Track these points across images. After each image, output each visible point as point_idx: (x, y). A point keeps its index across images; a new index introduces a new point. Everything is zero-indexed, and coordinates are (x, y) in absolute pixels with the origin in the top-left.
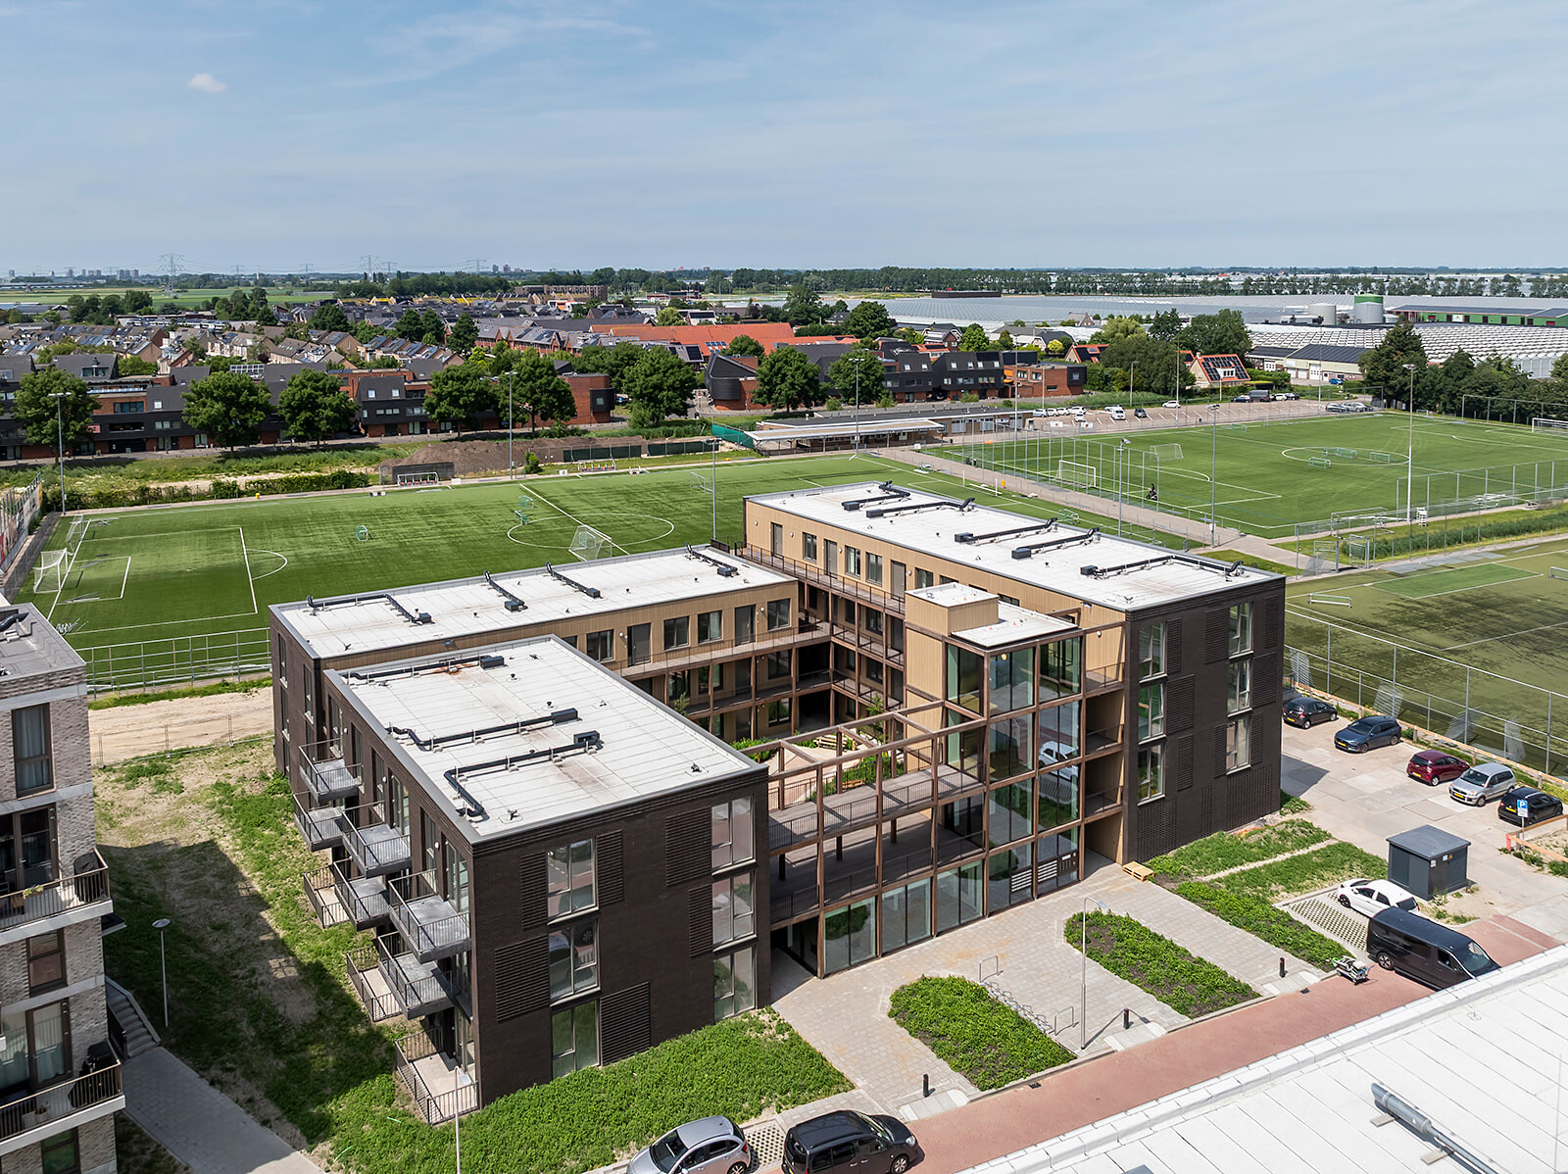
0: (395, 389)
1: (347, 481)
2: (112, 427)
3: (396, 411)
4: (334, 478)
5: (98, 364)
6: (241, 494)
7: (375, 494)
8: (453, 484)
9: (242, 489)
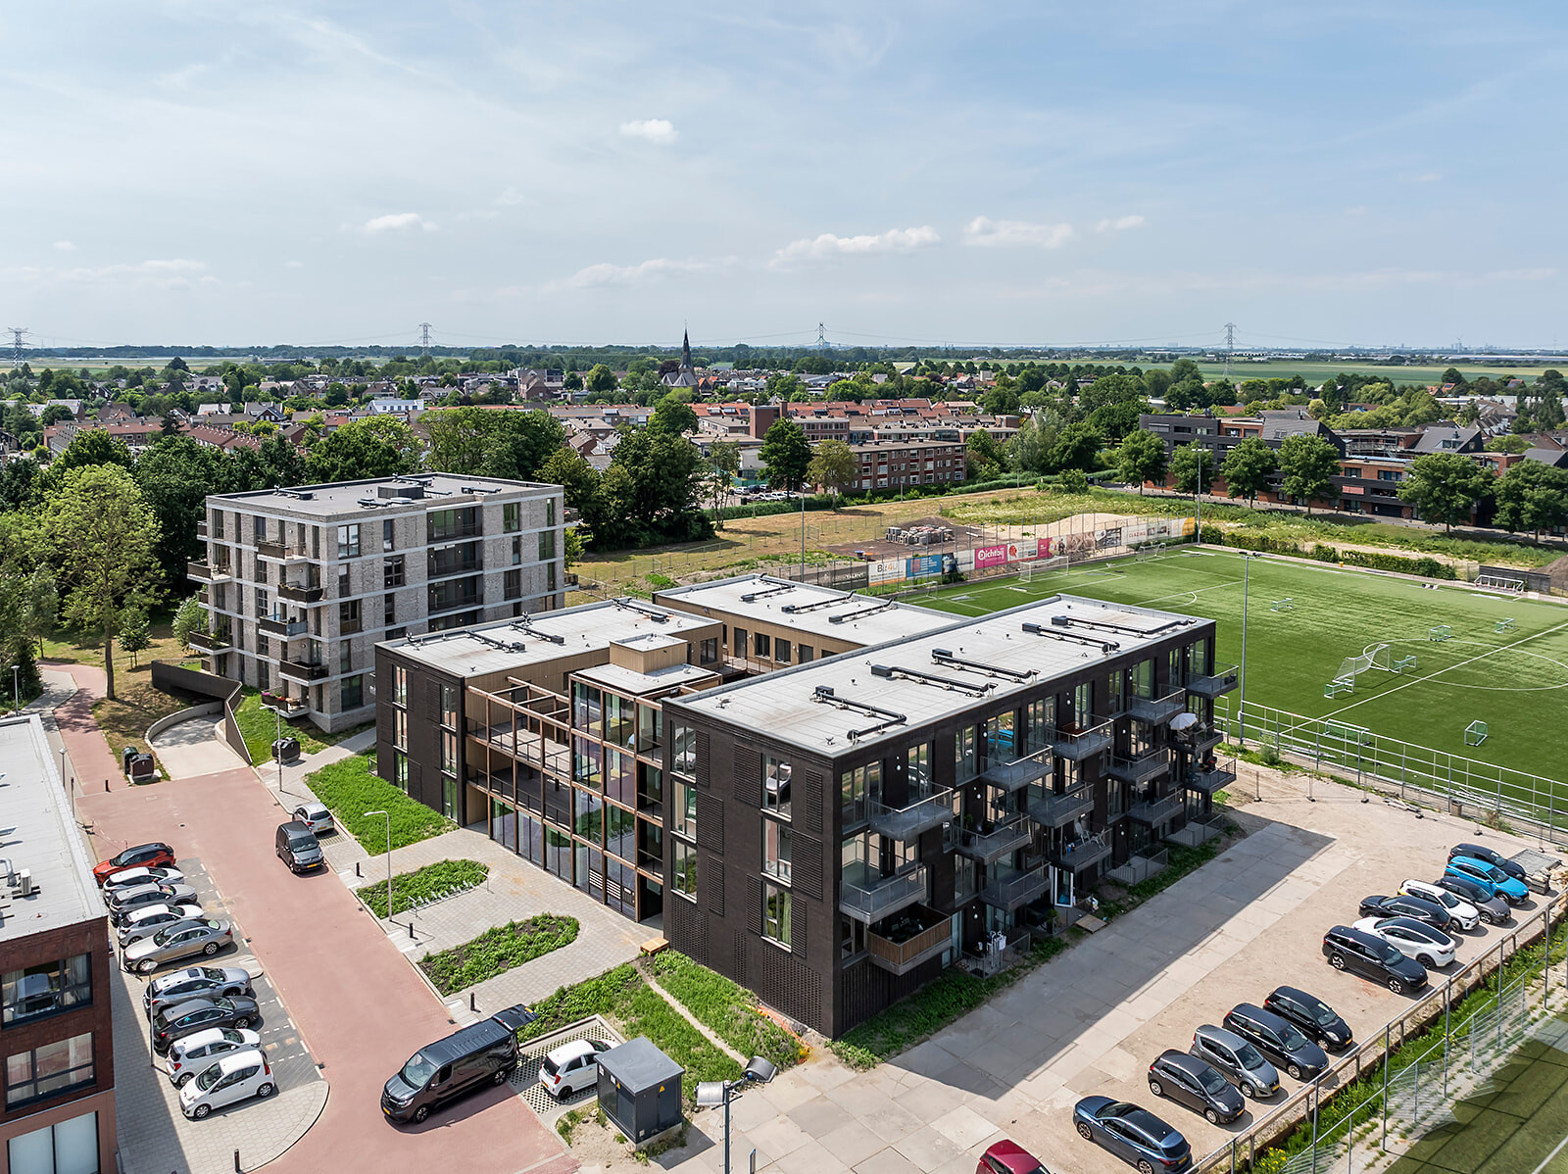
1: (1432, 570)
4: (1421, 564)
8: (1529, 597)
9: (1340, 556)
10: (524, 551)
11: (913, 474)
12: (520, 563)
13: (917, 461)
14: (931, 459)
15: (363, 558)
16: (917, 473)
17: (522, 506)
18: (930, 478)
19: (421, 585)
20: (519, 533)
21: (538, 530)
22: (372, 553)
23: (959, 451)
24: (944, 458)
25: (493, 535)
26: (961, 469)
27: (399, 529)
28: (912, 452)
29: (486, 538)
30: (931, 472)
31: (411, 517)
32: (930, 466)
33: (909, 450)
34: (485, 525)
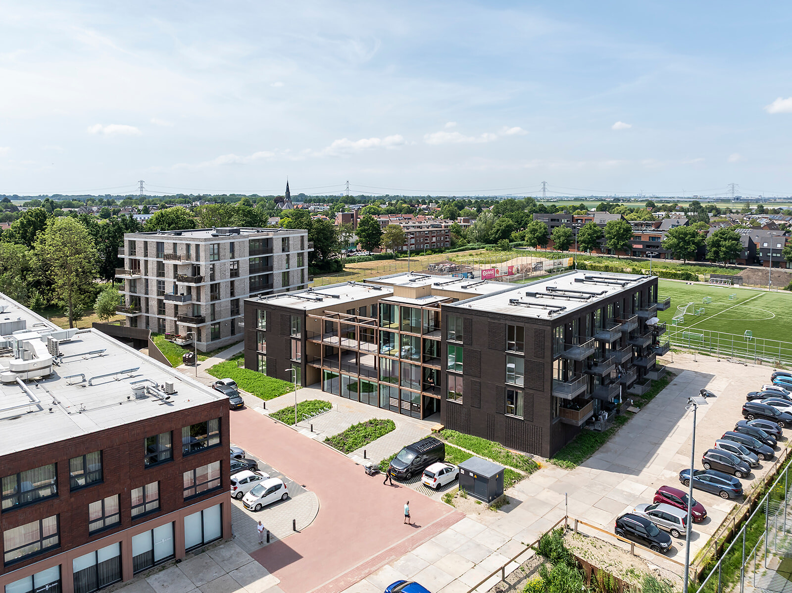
1: (688, 277)
2: (648, 246)
4: (682, 275)
8: (734, 287)
10: (291, 262)
11: (426, 243)
12: (288, 268)
13: (428, 237)
14: (434, 236)
15: (221, 261)
16: (428, 243)
17: (290, 239)
18: (434, 245)
19: (246, 277)
20: (288, 253)
21: (297, 252)
22: (225, 259)
23: (447, 232)
24: (440, 236)
25: (277, 253)
26: (448, 241)
27: (236, 248)
28: (426, 232)
29: (275, 254)
30: (434, 242)
31: (242, 241)
32: (434, 239)
33: (424, 231)
34: (274, 248)
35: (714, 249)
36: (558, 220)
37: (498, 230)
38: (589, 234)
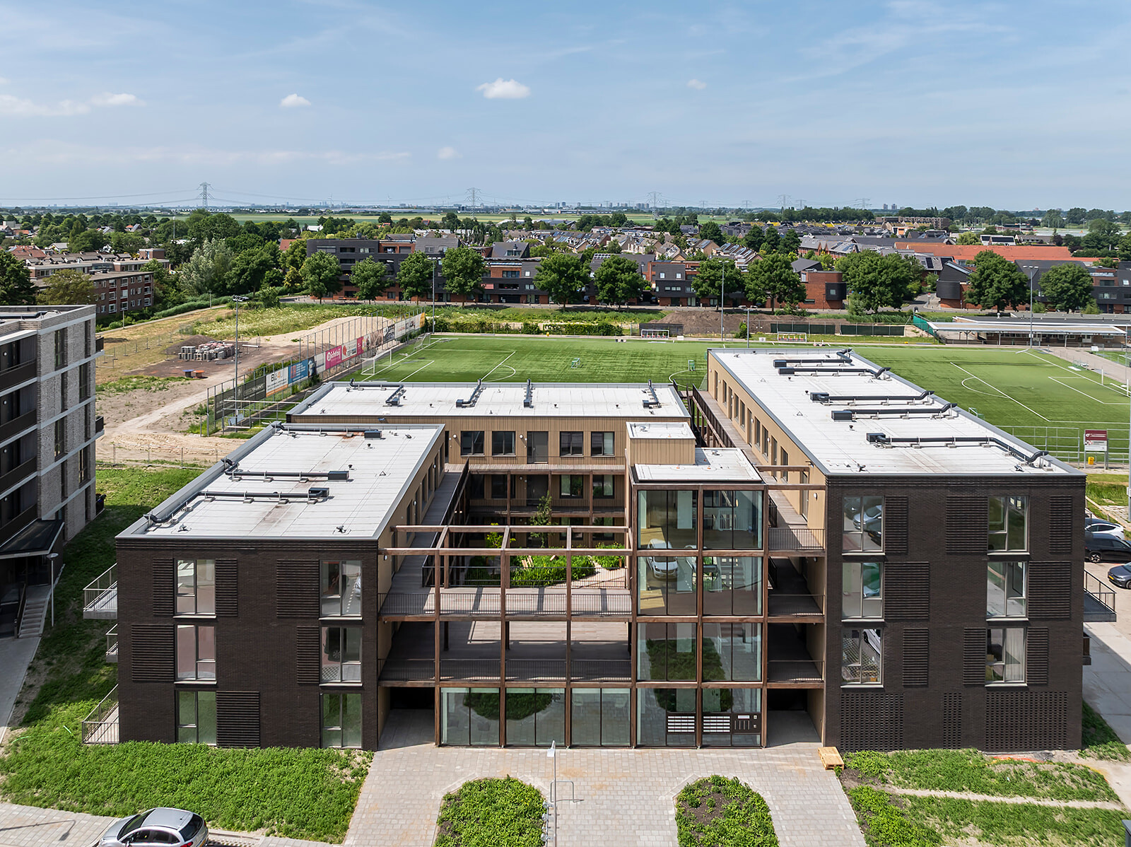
0: (679, 273)
1: (608, 331)
2: (501, 286)
3: (679, 289)
4: (600, 328)
5: (516, 248)
6: (539, 332)
7: (619, 341)
8: (678, 339)
9: (542, 329)
11: (111, 302)
12: (65, 409)
13: (114, 290)
14: (125, 288)
16: (114, 302)
18: (125, 305)
23: (147, 279)
24: (135, 286)
26: (149, 296)
28: (110, 282)
30: (125, 300)
32: (125, 293)
33: (108, 280)
35: (608, 286)
36: (353, 250)
37: (243, 271)
38: (417, 271)
